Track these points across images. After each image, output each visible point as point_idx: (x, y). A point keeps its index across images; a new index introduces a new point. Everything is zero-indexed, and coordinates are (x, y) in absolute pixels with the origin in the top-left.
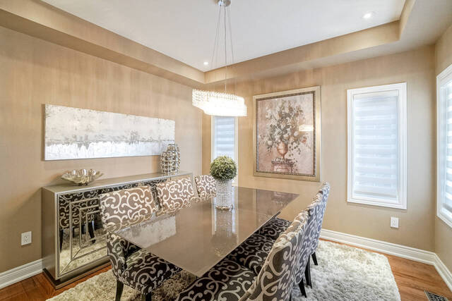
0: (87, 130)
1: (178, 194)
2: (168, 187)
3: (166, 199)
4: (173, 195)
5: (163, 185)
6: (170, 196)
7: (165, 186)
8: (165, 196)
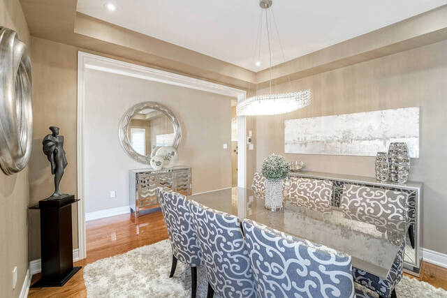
0: (305, 134)
1: (306, 192)
2: (299, 182)
3: (291, 191)
4: (299, 191)
5: (296, 179)
6: (296, 190)
7: (296, 181)
8: (292, 189)
